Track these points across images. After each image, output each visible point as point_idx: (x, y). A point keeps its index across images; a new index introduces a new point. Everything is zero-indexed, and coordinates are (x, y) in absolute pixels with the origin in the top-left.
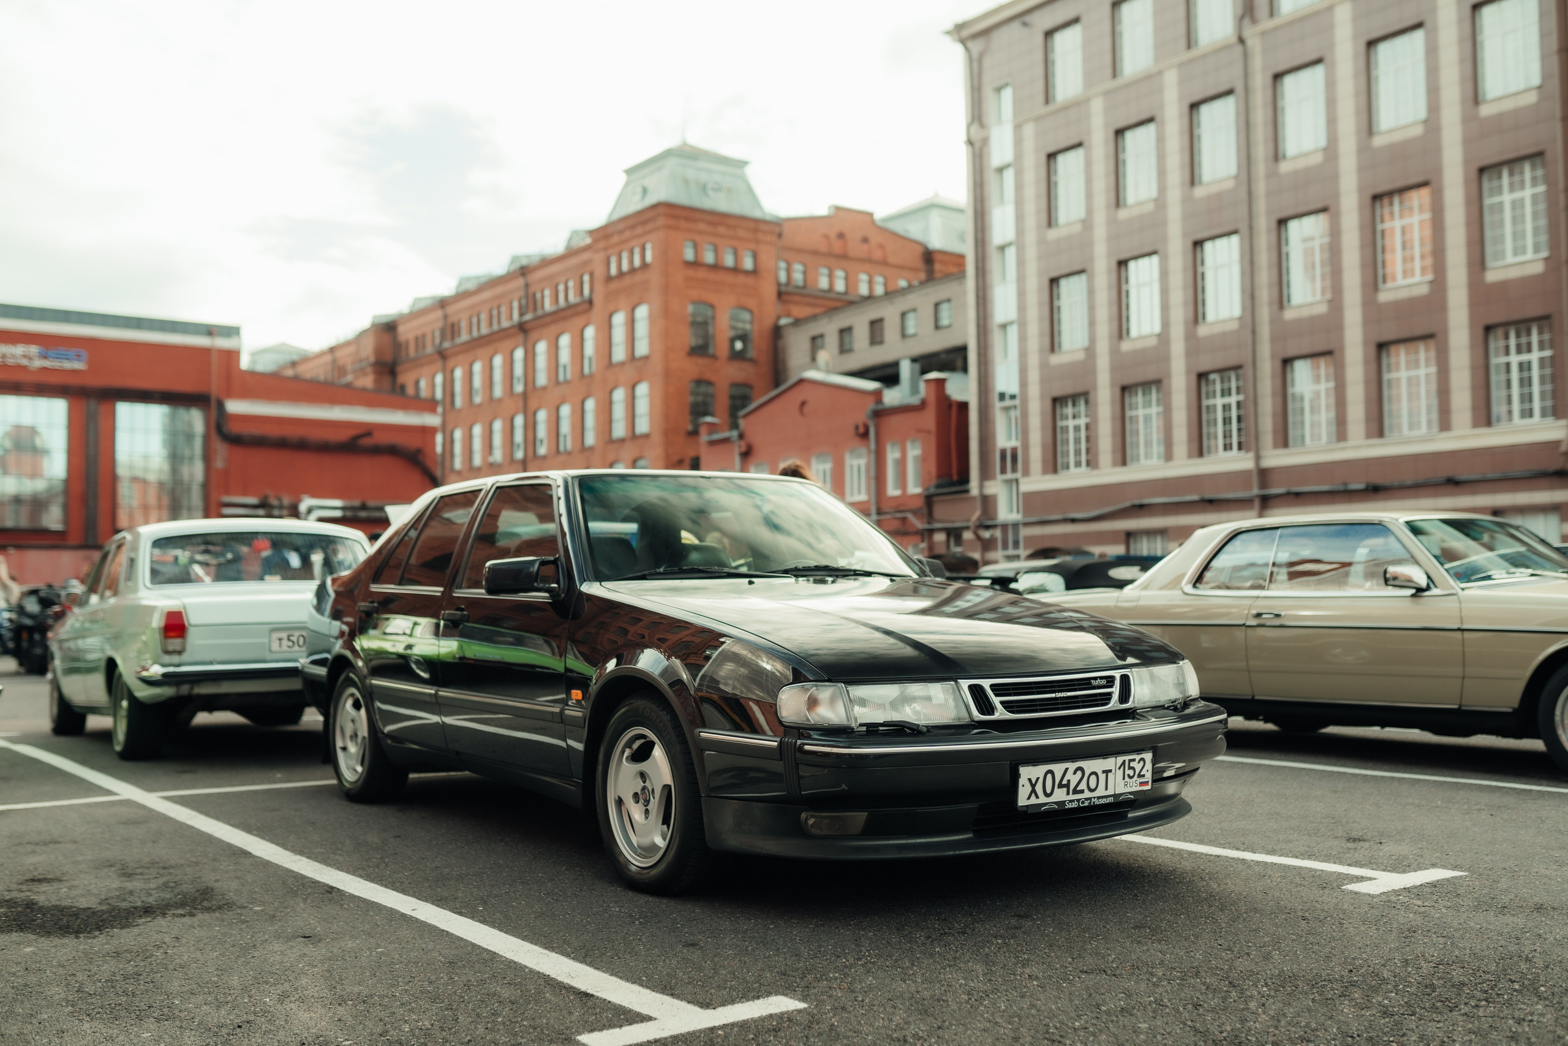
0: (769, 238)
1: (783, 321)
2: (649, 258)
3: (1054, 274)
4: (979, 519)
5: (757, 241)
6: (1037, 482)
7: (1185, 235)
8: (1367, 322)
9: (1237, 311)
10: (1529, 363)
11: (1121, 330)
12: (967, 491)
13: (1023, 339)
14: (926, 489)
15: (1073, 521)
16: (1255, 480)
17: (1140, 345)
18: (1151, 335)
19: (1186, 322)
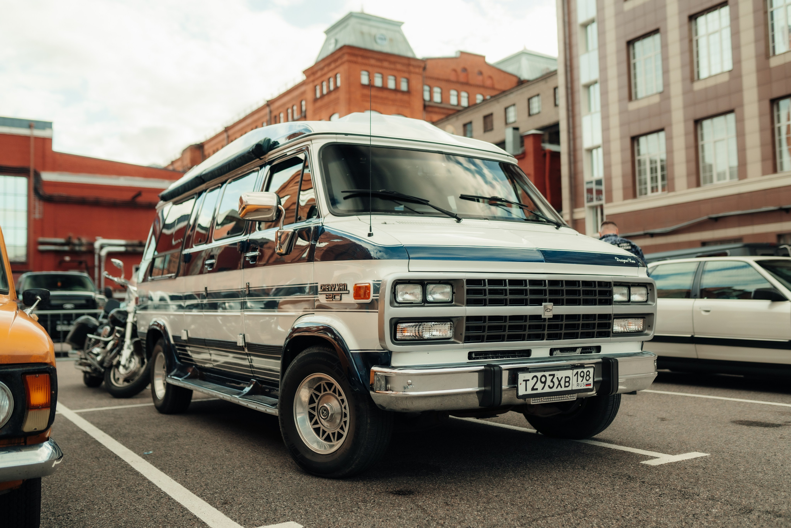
0: (417, 70)
2: (339, 84)
3: (631, 37)
5: (410, 72)
6: (619, 206)
11: (692, 73)
13: (604, 94)
15: (652, 235)
17: (711, 83)
18: (722, 73)
19: (757, 56)
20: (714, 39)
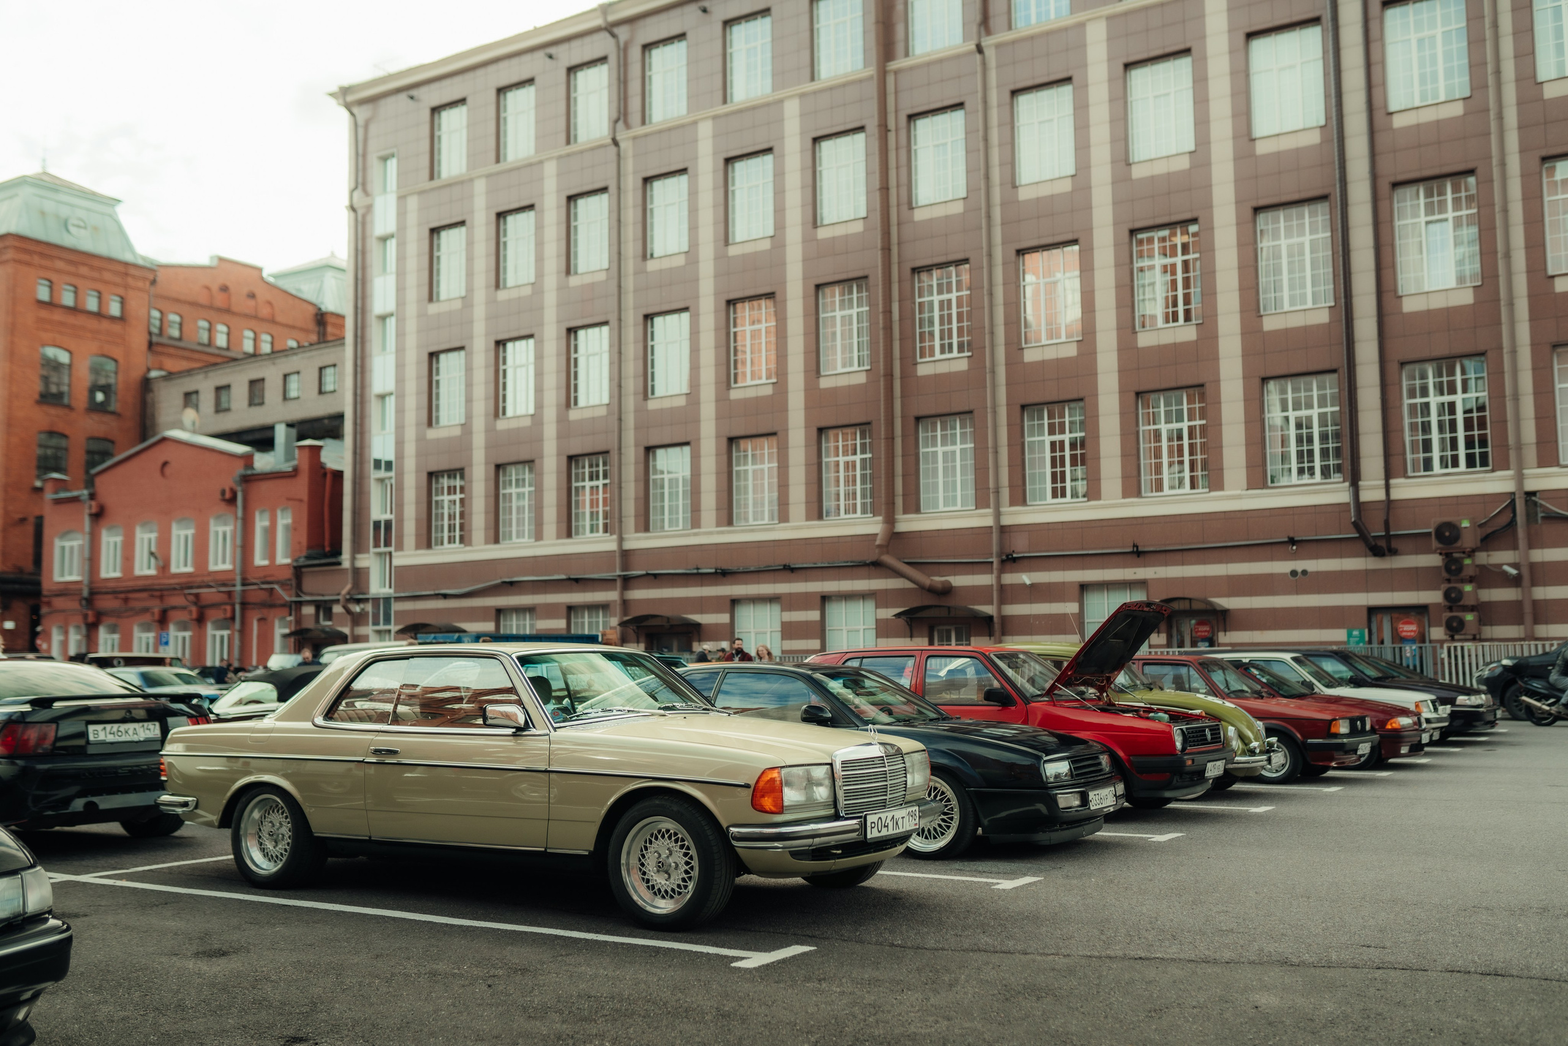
0: (140, 284)
1: (154, 374)
3: (434, 348)
4: (349, 593)
5: (126, 287)
6: (410, 556)
7: (560, 321)
8: (719, 417)
9: (606, 400)
10: (854, 463)
11: (498, 409)
12: (339, 564)
13: (400, 411)
14: (296, 560)
15: (445, 596)
16: (618, 560)
17: (514, 424)
18: (525, 416)
19: (559, 404)
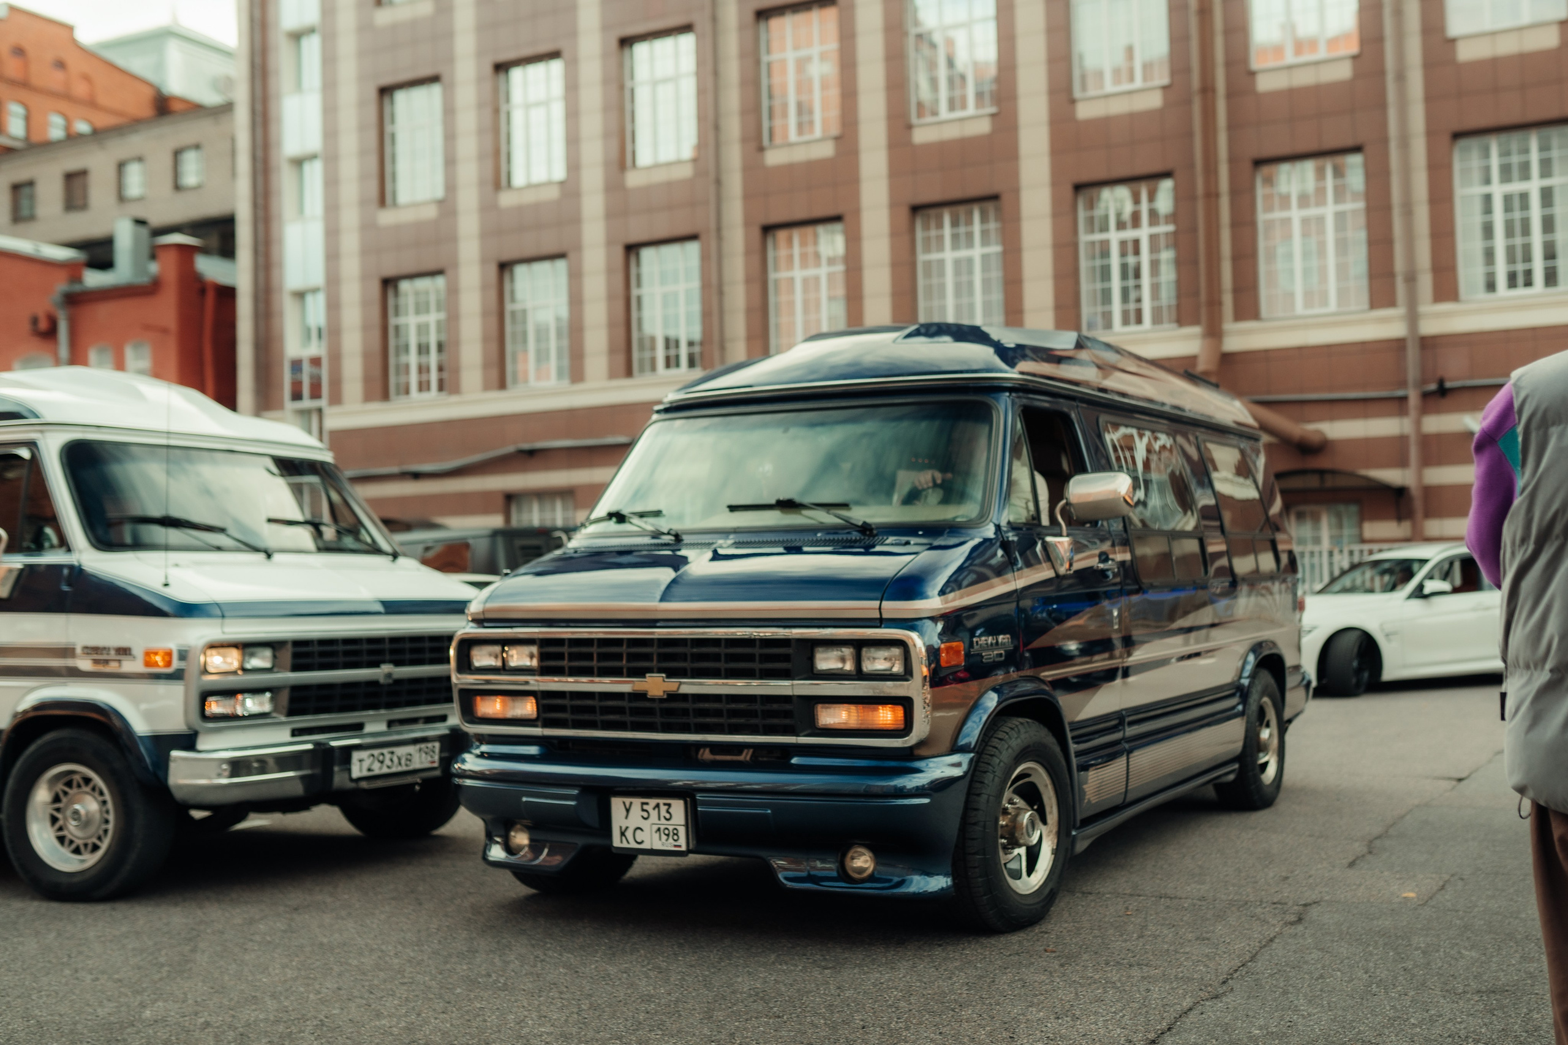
3: (387, 80)
6: (354, 414)
7: (605, 28)
8: (895, 172)
9: (687, 152)
10: (1136, 243)
11: (498, 174)
13: (331, 183)
15: (416, 476)
17: (529, 198)
18: (549, 183)
19: (607, 164)
20: (538, 115)
